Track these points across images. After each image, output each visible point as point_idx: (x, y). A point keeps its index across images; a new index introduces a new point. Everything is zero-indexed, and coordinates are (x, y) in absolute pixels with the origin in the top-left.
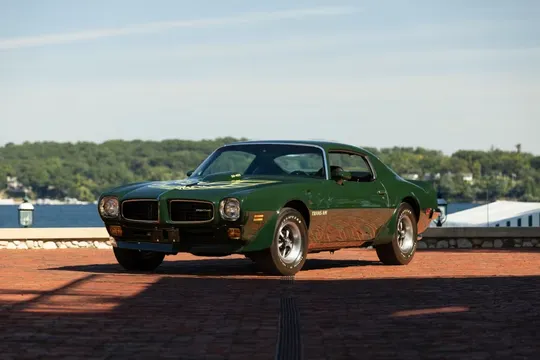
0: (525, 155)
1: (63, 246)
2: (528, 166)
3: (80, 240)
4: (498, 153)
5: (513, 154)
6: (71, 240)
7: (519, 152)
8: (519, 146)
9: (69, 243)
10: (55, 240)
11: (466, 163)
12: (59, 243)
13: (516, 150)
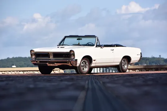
0: (162, 58)
1: (25, 73)
2: (163, 62)
3: (30, 71)
4: (154, 58)
5: (158, 58)
6: (27, 71)
7: (160, 58)
8: (160, 56)
9: (27, 72)
10: (23, 71)
11: (144, 61)
12: (24, 72)
13: (159, 57)
